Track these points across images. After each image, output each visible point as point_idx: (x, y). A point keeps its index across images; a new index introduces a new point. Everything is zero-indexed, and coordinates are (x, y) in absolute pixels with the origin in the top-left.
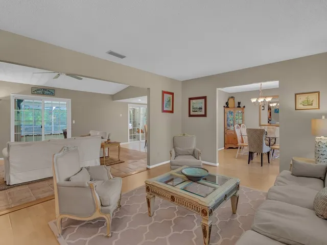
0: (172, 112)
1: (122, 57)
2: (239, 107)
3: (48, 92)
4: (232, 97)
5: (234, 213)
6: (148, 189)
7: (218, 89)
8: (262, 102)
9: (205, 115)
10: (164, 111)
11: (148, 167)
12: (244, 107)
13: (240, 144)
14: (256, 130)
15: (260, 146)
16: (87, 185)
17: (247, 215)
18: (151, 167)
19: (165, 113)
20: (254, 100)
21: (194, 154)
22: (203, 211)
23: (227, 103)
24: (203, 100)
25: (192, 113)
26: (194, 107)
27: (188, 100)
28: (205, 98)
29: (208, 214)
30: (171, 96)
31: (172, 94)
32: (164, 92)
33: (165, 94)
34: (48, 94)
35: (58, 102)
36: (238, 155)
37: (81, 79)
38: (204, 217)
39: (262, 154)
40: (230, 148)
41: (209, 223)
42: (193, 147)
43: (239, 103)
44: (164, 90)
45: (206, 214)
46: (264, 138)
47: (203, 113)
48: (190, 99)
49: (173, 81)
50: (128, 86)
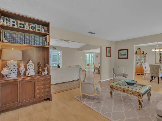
0: (110, 56)
1: (93, 33)
2: (143, 53)
3: (54, 48)
4: (139, 49)
5: (149, 100)
6: (111, 87)
7: (134, 45)
8: (158, 51)
9: (127, 58)
10: (107, 56)
11: (100, 81)
12: (146, 54)
13: (145, 72)
14: (154, 66)
15: (158, 74)
16: (92, 83)
17: (155, 101)
18: (102, 81)
19: (108, 57)
20: (153, 50)
21: (124, 76)
22: (139, 95)
23: (136, 52)
24: (126, 51)
25: (120, 57)
26: (121, 54)
27: (118, 50)
28: (127, 50)
29: (141, 96)
30: (110, 49)
31: (111, 48)
32: (107, 47)
33: (108, 48)
34: (53, 49)
35: (57, 52)
36: (144, 78)
37: (69, 42)
38: (140, 97)
39: (158, 77)
40: (138, 75)
41: (142, 100)
42: (123, 72)
43: (143, 52)
44: (107, 46)
45: (140, 96)
46: (160, 69)
47: (126, 57)
48: (119, 50)
49: (111, 42)
50: (86, 44)
